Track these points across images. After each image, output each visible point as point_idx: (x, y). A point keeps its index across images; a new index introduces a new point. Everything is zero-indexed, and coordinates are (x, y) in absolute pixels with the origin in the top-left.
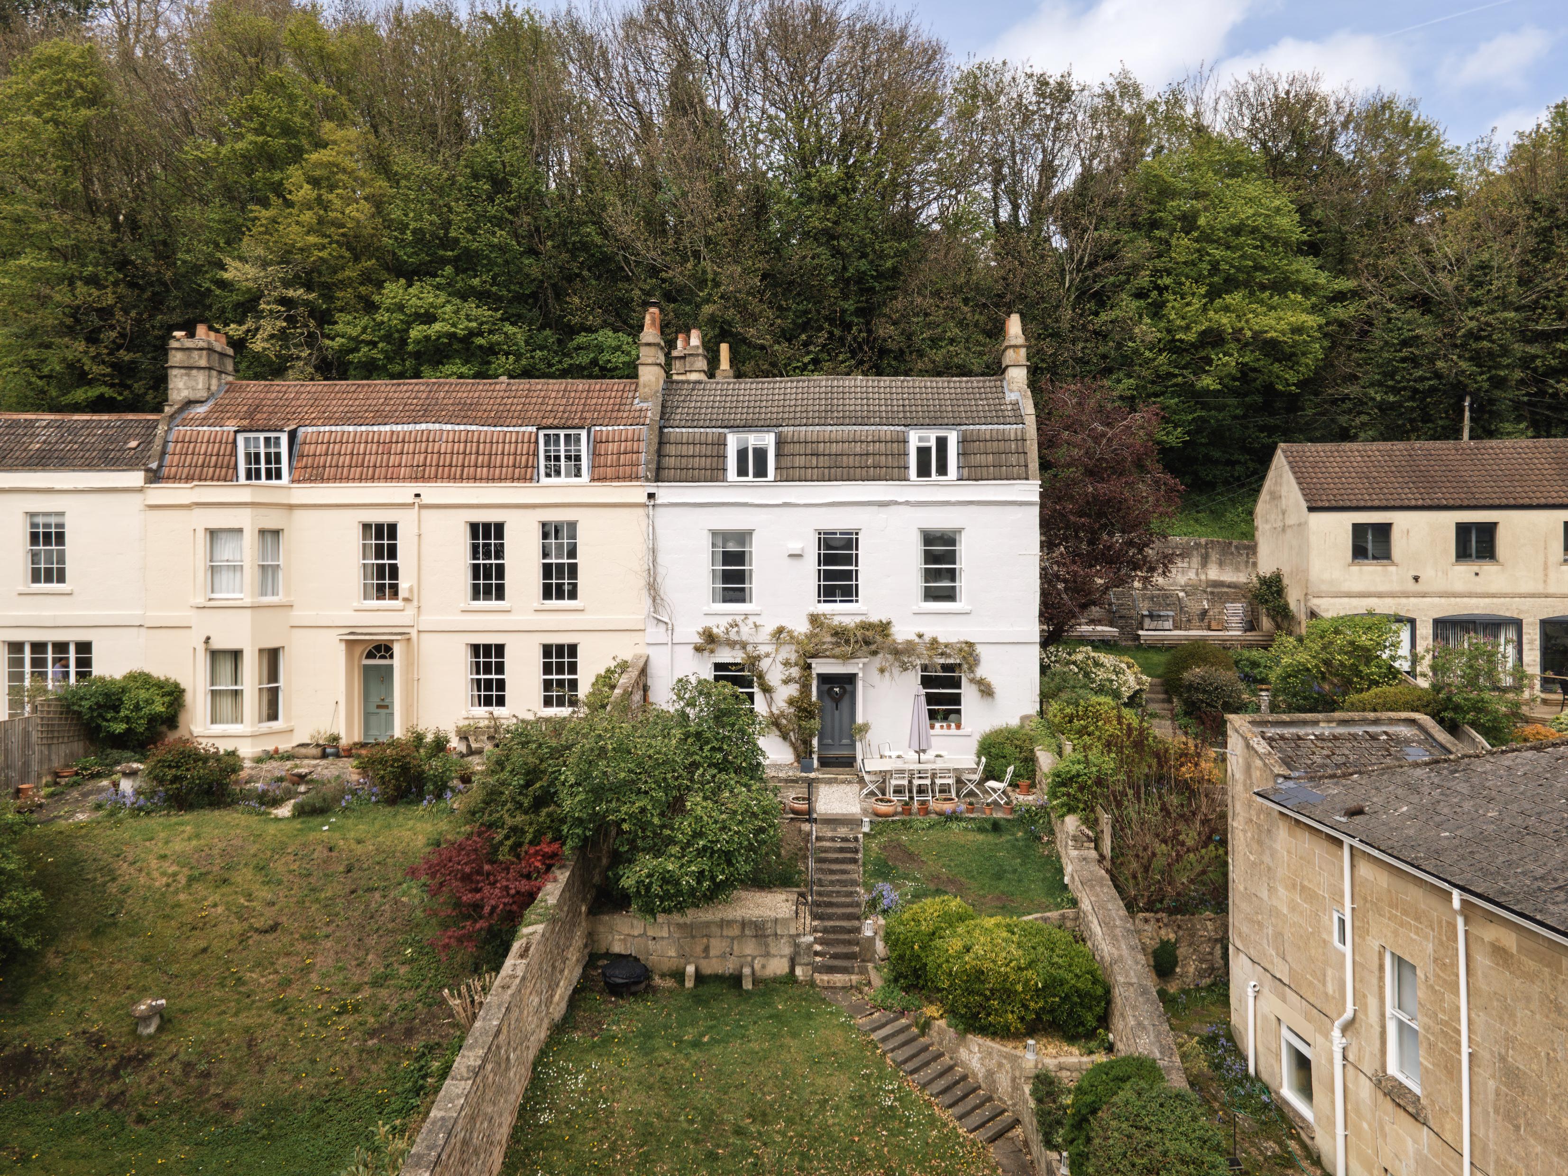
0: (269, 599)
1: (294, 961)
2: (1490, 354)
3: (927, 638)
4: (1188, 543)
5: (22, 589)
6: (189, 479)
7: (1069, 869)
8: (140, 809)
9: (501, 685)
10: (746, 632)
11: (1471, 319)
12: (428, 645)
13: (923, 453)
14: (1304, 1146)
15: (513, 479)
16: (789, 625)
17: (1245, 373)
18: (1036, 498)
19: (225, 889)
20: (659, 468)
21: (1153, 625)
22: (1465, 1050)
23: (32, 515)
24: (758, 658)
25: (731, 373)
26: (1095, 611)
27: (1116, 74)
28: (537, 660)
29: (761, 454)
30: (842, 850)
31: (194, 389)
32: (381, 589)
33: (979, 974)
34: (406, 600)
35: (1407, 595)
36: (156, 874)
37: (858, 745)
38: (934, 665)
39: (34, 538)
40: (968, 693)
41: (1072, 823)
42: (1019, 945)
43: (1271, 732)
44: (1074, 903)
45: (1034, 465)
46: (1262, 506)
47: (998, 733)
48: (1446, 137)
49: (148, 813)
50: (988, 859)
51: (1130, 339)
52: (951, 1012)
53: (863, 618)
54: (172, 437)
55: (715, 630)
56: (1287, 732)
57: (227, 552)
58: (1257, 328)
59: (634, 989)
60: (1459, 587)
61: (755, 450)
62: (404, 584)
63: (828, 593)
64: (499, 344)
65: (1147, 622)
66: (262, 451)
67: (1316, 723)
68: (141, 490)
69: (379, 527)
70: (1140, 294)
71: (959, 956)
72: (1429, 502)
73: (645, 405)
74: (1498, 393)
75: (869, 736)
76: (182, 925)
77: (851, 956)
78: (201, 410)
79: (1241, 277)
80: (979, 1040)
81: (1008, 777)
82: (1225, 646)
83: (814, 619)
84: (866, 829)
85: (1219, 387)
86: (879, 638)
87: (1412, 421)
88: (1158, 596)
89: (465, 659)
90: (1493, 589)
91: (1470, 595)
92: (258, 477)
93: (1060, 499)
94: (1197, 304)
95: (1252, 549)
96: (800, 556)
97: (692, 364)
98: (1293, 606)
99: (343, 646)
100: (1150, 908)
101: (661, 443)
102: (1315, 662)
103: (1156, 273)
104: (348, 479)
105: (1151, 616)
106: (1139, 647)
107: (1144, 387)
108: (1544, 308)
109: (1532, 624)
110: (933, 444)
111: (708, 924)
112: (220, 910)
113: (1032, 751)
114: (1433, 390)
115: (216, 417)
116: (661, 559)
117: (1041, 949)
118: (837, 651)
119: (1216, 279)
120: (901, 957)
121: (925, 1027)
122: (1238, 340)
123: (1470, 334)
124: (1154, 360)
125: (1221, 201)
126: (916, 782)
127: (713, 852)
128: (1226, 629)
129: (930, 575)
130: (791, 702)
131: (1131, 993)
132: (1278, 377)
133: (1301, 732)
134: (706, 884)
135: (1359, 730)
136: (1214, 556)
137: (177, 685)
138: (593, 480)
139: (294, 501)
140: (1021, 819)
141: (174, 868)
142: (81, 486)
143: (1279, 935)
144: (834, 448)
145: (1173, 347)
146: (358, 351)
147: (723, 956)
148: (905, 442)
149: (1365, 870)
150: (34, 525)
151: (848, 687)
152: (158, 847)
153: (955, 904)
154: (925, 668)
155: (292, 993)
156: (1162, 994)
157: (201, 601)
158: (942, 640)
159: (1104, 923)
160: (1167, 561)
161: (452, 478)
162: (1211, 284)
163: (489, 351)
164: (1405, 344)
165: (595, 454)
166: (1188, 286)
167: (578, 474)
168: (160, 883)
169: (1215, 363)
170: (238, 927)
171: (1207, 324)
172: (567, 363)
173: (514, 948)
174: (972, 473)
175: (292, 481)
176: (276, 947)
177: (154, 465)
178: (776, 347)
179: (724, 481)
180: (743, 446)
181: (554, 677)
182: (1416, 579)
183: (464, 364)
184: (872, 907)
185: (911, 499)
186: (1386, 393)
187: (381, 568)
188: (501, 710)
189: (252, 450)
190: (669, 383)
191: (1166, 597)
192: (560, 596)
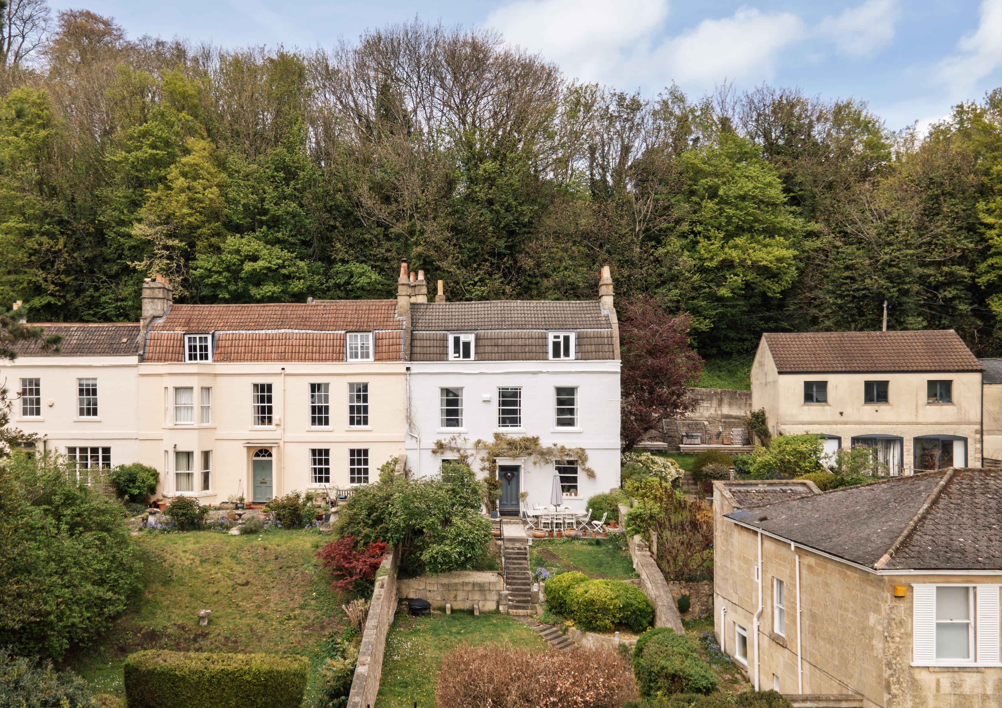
0: (205, 425)
1: (260, 598)
2: (899, 276)
3: (559, 446)
4: (710, 392)
5: (75, 419)
6: (159, 360)
7: (635, 560)
8: (165, 530)
9: (327, 471)
10: (460, 443)
11: (886, 254)
12: (289, 449)
13: (556, 345)
14: (743, 676)
15: (333, 360)
16: (483, 438)
17: (748, 285)
18: (619, 370)
19: (220, 566)
20: (411, 353)
21: (689, 441)
22: (798, 611)
23: (80, 379)
24: (467, 457)
25: (444, 297)
26: (653, 432)
27: (669, 87)
28: (347, 457)
29: (467, 345)
30: (518, 554)
31: (156, 310)
32: (263, 418)
33: (592, 602)
34: (277, 425)
35: (836, 424)
36: (184, 559)
37: (521, 504)
38: (563, 461)
39: (81, 391)
40: (581, 476)
41: (637, 538)
42: (611, 590)
43: (734, 489)
44: (638, 576)
45: (618, 351)
46: (755, 369)
47: (598, 497)
48: (885, 126)
49: (168, 532)
50: (594, 558)
51: (676, 265)
52: (579, 622)
53: (524, 435)
54: (148, 337)
55: (443, 442)
56: (742, 489)
57: (184, 399)
58: (754, 259)
59: (424, 612)
60: (866, 418)
61: (464, 343)
62: (276, 416)
63: (503, 422)
64: (293, 272)
65: (685, 440)
66: (198, 344)
67: (757, 485)
68: (136, 366)
69: (263, 386)
70: (683, 235)
71: (582, 595)
72: (849, 369)
73: (401, 318)
74: (904, 299)
75: (528, 499)
76: (204, 581)
77: (527, 602)
78: (160, 321)
79: (746, 226)
80: (592, 634)
81: (604, 518)
82: (731, 453)
83: (497, 436)
84: (530, 543)
85: (731, 295)
86: (533, 446)
87: (852, 316)
88: (692, 424)
89: (308, 457)
90: (886, 419)
91: (873, 423)
92: (196, 359)
93: (633, 368)
94: (717, 244)
95: (749, 396)
96: (489, 401)
97: (419, 290)
98: (770, 429)
99: (245, 449)
100: (677, 578)
101: (412, 340)
102: (774, 460)
103: (693, 223)
104: (244, 360)
105: (687, 436)
106: (680, 454)
107: (685, 295)
108: (936, 244)
109: (908, 440)
110: (561, 340)
111: (456, 584)
112: (219, 575)
113: (617, 506)
114: (865, 296)
115: (170, 325)
116: (414, 403)
117: (621, 591)
118: (511, 453)
119: (730, 227)
120: (553, 598)
121: (566, 631)
122: (743, 266)
123: (885, 263)
124: (691, 278)
125: (733, 178)
126: (555, 521)
127: (466, 543)
128: (732, 444)
129: (560, 412)
130: (486, 481)
131: (664, 609)
132: (769, 288)
133: (749, 489)
134: (463, 558)
135: (778, 488)
136: (726, 400)
137: (155, 471)
138: (376, 360)
139: (216, 372)
140: (611, 539)
141: (192, 557)
142: (106, 364)
143: (735, 582)
144: (507, 342)
145: (702, 270)
146: (211, 277)
147: (464, 600)
148: (546, 338)
149: (768, 544)
150: (80, 385)
151: (515, 473)
152: (181, 548)
153: (579, 574)
154: (557, 462)
155: (263, 611)
156: (683, 621)
157: (171, 425)
158: (567, 447)
159: (653, 582)
160: (695, 403)
161: (300, 359)
162: (727, 231)
163: (288, 277)
164: (847, 268)
165: (376, 346)
166: (713, 232)
167: (368, 357)
168: (187, 563)
169: (729, 280)
170: (230, 583)
171: (724, 256)
172: (331, 282)
173: (377, 584)
174: (583, 355)
175: (214, 361)
176: (251, 591)
177: (141, 352)
178: (458, 272)
179: (447, 360)
180: (457, 340)
181: (356, 467)
182: (841, 414)
183: (275, 285)
184: (536, 579)
185: (550, 370)
186: (836, 298)
187: (263, 408)
188: (327, 485)
189: (192, 344)
190: (413, 304)
191: (697, 424)
192: (359, 423)
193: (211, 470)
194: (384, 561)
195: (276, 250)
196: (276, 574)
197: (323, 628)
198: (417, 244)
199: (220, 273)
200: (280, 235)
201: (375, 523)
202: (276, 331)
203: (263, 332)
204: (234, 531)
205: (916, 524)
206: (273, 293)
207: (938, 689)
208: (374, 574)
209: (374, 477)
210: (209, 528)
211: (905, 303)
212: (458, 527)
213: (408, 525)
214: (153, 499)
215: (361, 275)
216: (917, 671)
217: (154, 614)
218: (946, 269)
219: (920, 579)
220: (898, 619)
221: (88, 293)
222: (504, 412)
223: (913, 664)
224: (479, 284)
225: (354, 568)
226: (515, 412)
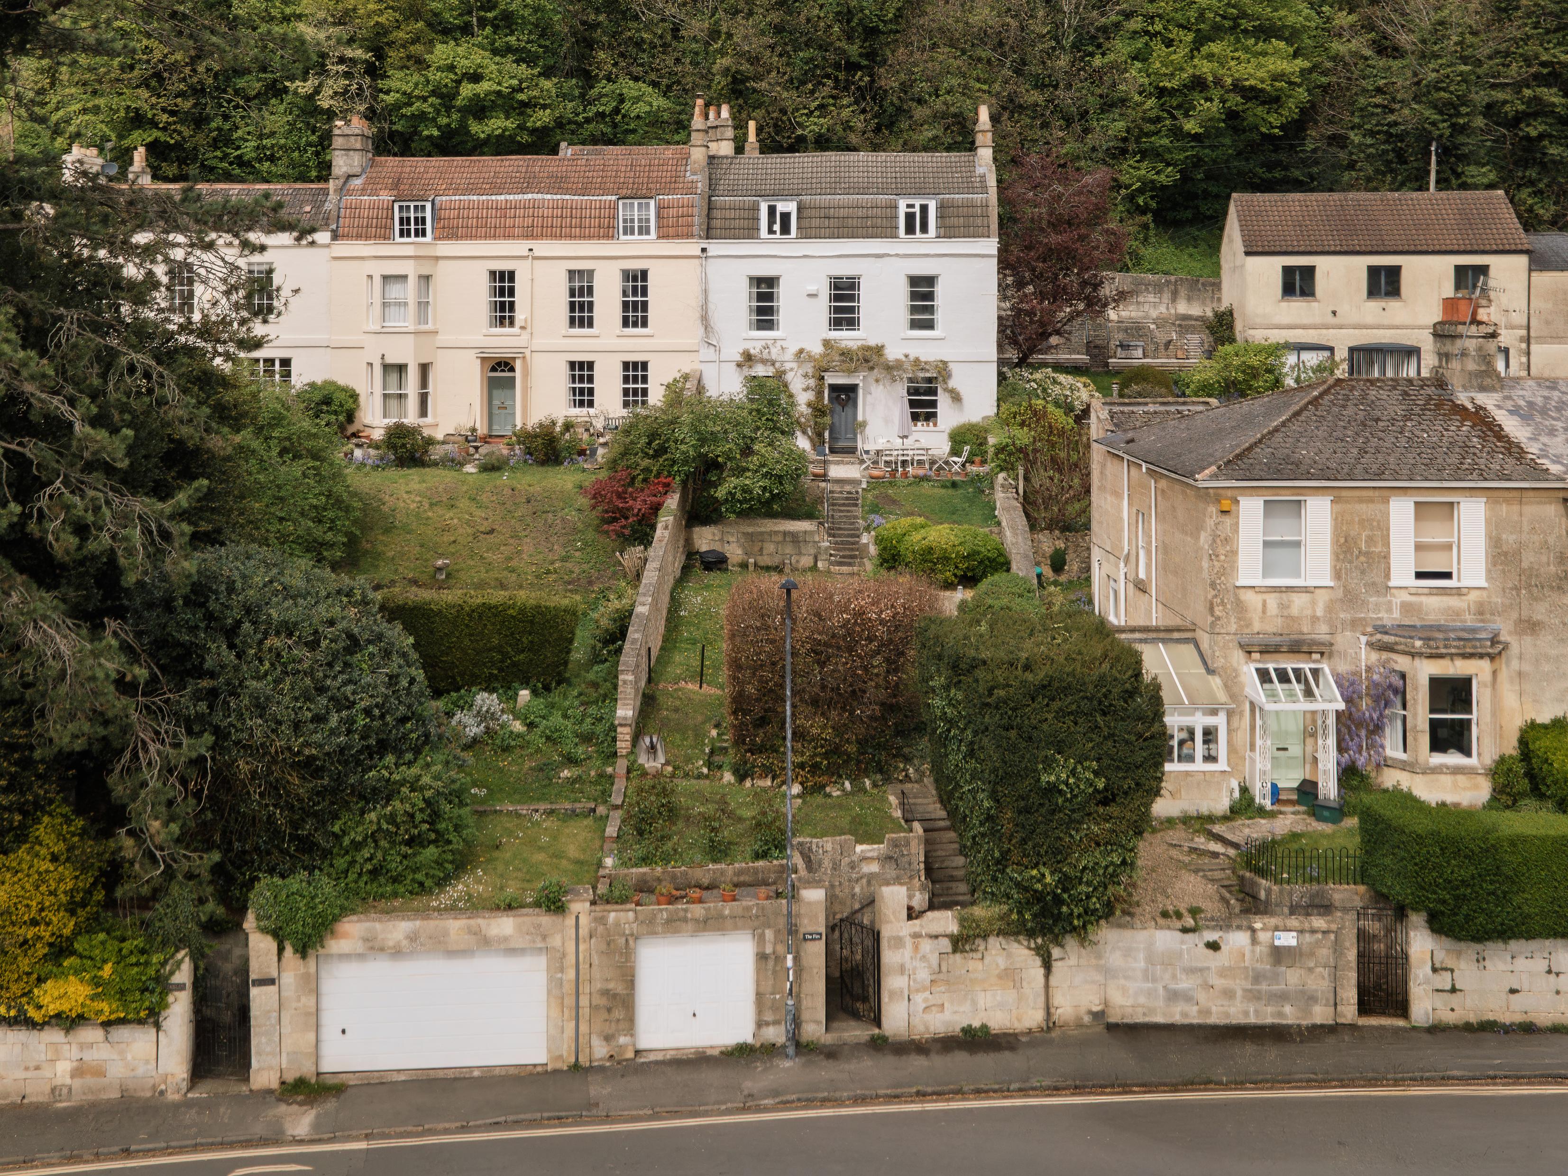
0: (423, 327)
1: (510, 548)
2: (1450, 104)
3: (912, 358)
4: (1159, 280)
6: (359, 237)
7: (999, 506)
8: (378, 467)
9: (591, 392)
10: (775, 353)
11: (1432, 70)
12: (538, 362)
13: (910, 217)
15: (599, 237)
16: (808, 347)
17: (1229, 115)
18: (995, 252)
19: (455, 511)
20: (709, 228)
21: (1123, 354)
24: (784, 372)
25: (758, 149)
28: (619, 373)
29: (786, 217)
30: (847, 499)
31: (351, 166)
32: (502, 318)
34: (522, 328)
35: (1327, 327)
36: (408, 502)
37: (859, 437)
38: (917, 378)
40: (943, 400)
41: (1003, 478)
42: (956, 536)
43: (1116, 409)
44: (999, 524)
45: (994, 226)
46: (1224, 248)
47: (963, 426)
49: (384, 469)
50: (945, 503)
51: (1123, 84)
53: (864, 343)
54: (343, 205)
55: (752, 352)
57: (395, 291)
58: (1237, 75)
59: (719, 566)
60: (1369, 320)
61: (782, 214)
62: (520, 315)
63: (836, 324)
64: (535, 97)
65: (1119, 352)
66: (412, 216)
67: (1146, 404)
68: (328, 246)
69: (502, 273)
70: (1134, 37)
71: (919, 543)
72: (1345, 248)
73: (695, 178)
75: (867, 429)
76: (436, 529)
77: (853, 557)
78: (357, 182)
79: (1227, 24)
81: (965, 454)
83: (827, 343)
84: (864, 486)
85: (1202, 130)
86: (875, 358)
88: (1131, 328)
89: (564, 372)
90: (1398, 321)
91: (1378, 327)
92: (409, 235)
94: (1183, 52)
95: (1217, 286)
96: (815, 295)
97: (722, 134)
99: (479, 361)
100: (1046, 528)
101: (710, 209)
104: (476, 237)
105: (1123, 346)
106: (1104, 373)
107: (1135, 130)
109: (1428, 352)
110: (917, 209)
111: (762, 533)
112: (456, 521)
113: (984, 437)
114: (1404, 134)
115: (371, 187)
116: (710, 298)
117: (969, 538)
118: (844, 367)
119: (1202, 26)
120: (885, 549)
122: (1220, 87)
123: (1431, 85)
124: (1144, 103)
126: (901, 458)
127: (772, 475)
128: (1187, 358)
129: (914, 310)
130: (809, 405)
132: (1262, 120)
133: (1135, 409)
134: (768, 495)
136: (1183, 292)
137: (354, 391)
138: (659, 237)
139: (439, 254)
140: (972, 481)
141: (418, 499)
142: (283, 243)
143: (1108, 525)
144: (842, 212)
146: (410, 106)
147: (771, 554)
148: (896, 207)
149: (1134, 472)
150: (250, 272)
151: (851, 394)
152: (403, 488)
153: (919, 520)
154: (910, 380)
157: (378, 328)
158: (923, 359)
159: (1012, 528)
161: (554, 236)
162: (1198, 31)
163: (524, 105)
164: (1379, 90)
165: (659, 216)
166: (1175, 33)
167: (648, 232)
168: (413, 506)
169: (1199, 108)
170: (470, 531)
171: (1191, 71)
172: (591, 111)
173: (659, 526)
174: (947, 231)
175: (435, 239)
176: (497, 541)
177: (334, 227)
178: (785, 94)
179: (758, 238)
180: (772, 210)
181: (631, 386)
182: (1334, 313)
183: (507, 118)
184: (867, 529)
185: (900, 252)
186: (1364, 136)
187: (502, 304)
188: (592, 411)
189: (405, 215)
190: (712, 158)
191: (1138, 329)
192: (635, 325)
193: (430, 389)
194: (669, 501)
195: (509, 63)
196: (529, 520)
197: (590, 583)
198: (722, 53)
199: (425, 99)
200: (512, 39)
201: (657, 454)
202: (520, 196)
203: (502, 197)
204: (470, 469)
205: (1263, 437)
206: (504, 131)
207: (1264, 611)
208: (656, 515)
209: (656, 396)
210: (435, 464)
211: (1463, 144)
212: (763, 456)
213: (700, 455)
214: (351, 429)
215: (637, 99)
216: (1242, 591)
217: (377, 567)
218: (1527, 92)
219: (1248, 492)
220: (1223, 536)
221: (214, 125)
222: (837, 310)
223: (1239, 583)
224: (817, 113)
225: (630, 509)
226: (852, 310)
